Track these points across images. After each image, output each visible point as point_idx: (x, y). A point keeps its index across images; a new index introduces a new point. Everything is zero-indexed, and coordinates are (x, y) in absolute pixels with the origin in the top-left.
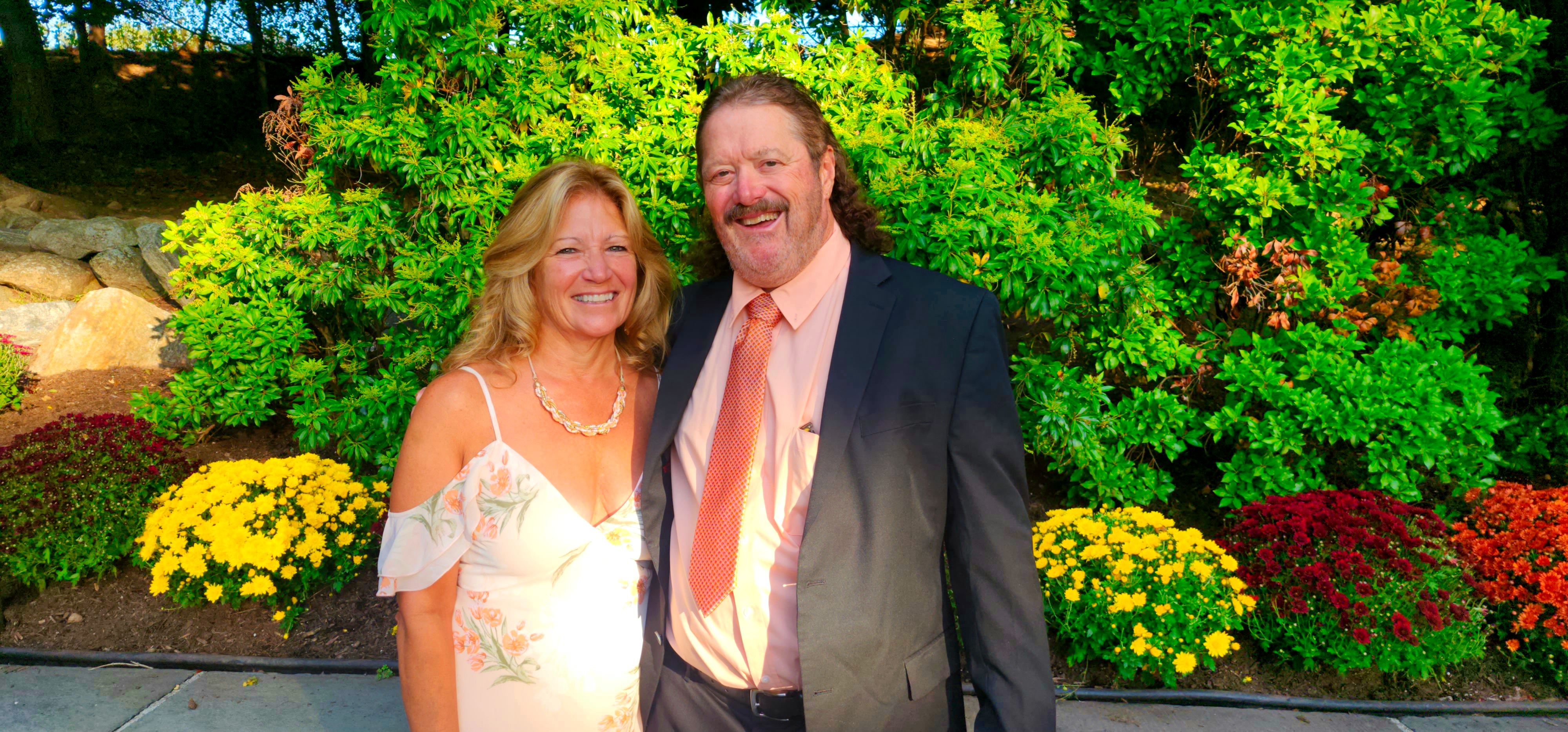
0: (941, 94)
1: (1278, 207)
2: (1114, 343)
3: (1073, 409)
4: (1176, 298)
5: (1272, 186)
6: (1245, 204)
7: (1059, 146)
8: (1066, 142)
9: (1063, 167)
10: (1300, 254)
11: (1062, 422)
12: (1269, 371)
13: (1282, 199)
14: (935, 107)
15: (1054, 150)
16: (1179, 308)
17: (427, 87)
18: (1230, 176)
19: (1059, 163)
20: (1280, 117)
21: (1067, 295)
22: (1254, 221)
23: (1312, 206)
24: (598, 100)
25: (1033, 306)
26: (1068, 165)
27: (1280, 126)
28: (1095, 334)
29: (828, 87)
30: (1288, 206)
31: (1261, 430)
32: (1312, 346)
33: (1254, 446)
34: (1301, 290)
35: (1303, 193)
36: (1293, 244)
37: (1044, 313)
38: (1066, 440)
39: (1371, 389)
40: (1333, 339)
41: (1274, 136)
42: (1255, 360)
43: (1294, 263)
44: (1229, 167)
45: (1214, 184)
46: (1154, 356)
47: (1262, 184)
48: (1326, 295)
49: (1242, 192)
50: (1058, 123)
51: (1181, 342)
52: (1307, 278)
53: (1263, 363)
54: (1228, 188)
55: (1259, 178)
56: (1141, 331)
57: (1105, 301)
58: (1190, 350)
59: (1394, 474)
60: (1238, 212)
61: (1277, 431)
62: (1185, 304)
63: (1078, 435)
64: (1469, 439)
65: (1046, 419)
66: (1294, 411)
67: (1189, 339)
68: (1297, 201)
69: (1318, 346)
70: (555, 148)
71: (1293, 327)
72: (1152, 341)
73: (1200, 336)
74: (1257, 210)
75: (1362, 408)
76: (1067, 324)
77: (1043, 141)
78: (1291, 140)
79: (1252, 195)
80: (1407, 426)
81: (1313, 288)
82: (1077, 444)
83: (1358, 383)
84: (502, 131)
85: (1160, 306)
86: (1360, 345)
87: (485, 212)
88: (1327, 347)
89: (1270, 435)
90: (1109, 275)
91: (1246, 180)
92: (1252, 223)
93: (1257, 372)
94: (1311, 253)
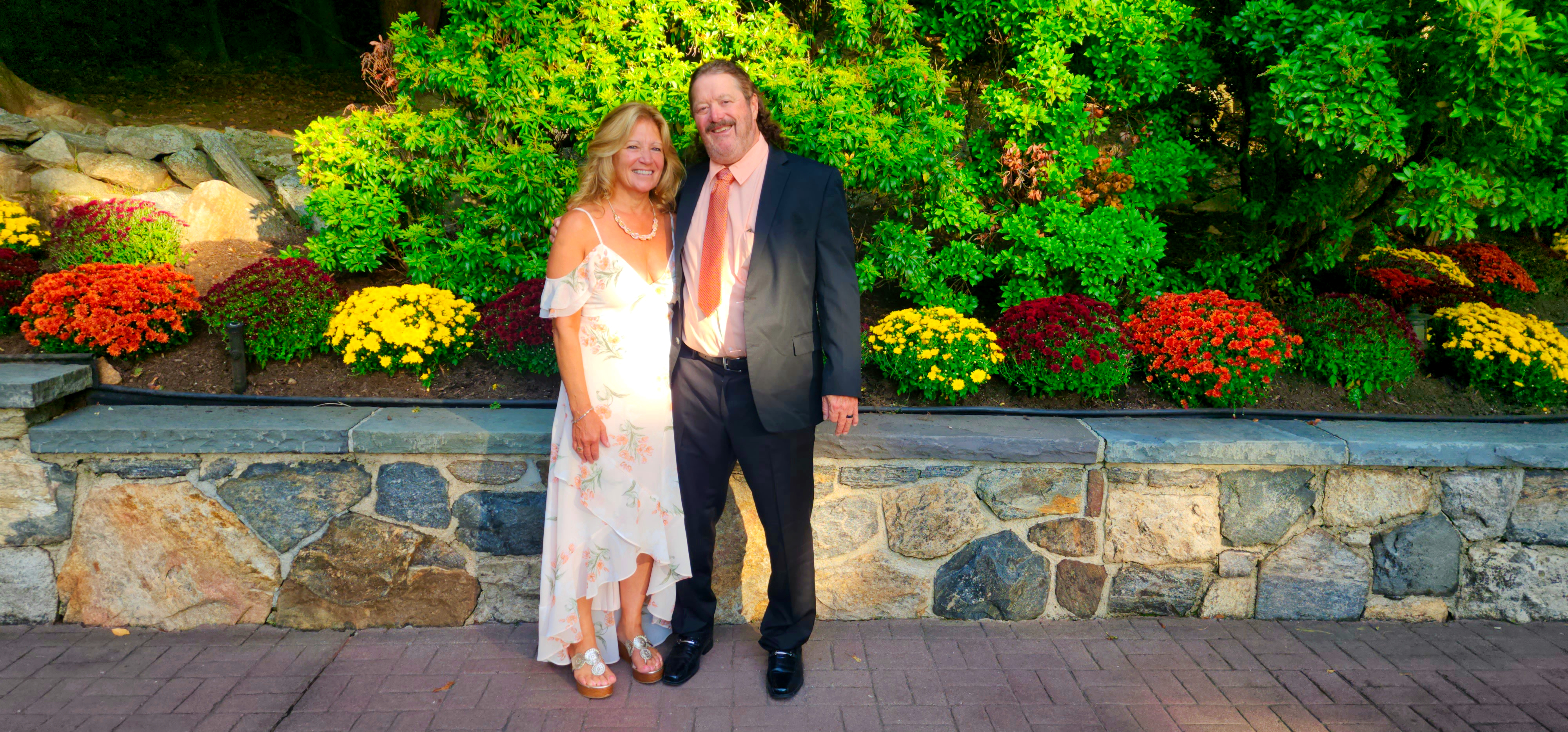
0: (828, 49)
1: (1035, 123)
2: (939, 212)
3: (908, 251)
4: (980, 183)
5: (1032, 111)
6: (1014, 122)
7: (902, 85)
8: (905, 82)
9: (904, 98)
10: (1049, 153)
11: (900, 259)
12: (1029, 227)
13: (1037, 118)
14: (825, 58)
15: (898, 87)
16: (982, 190)
17: (488, 40)
18: (1007, 104)
19: (902, 95)
20: (1036, 67)
21: (901, 179)
22: (1021, 133)
23: (1054, 123)
24: (602, 50)
25: (881, 185)
26: (908, 97)
27: (1036, 72)
28: (927, 206)
29: (756, 43)
30: (1040, 123)
31: (1022, 262)
32: (1053, 210)
33: (1018, 272)
34: (1046, 176)
35: (1050, 115)
36: (1045, 147)
37: (888, 190)
38: (904, 270)
39: (1086, 236)
40: (1067, 206)
41: (1033, 78)
42: (1022, 220)
43: (1045, 159)
44: (1007, 99)
45: (999, 109)
46: (963, 219)
47: (1026, 109)
48: (1061, 178)
49: (1014, 114)
50: (903, 69)
51: (980, 211)
52: (1051, 168)
53: (1025, 222)
54: (1006, 111)
55: (1024, 105)
56: (955, 204)
57: (927, 184)
58: (988, 216)
59: (1097, 287)
60: (1012, 127)
61: (1030, 263)
62: (985, 187)
63: (910, 266)
64: (1141, 266)
65: (891, 257)
66: (1041, 250)
67: (989, 209)
68: (1046, 120)
69: (1057, 210)
70: (576, 83)
71: (1043, 199)
72: (963, 211)
73: (995, 208)
74: (1023, 126)
75: (1078, 247)
76: (906, 199)
77: (892, 81)
78: (1042, 82)
79: (1019, 117)
80: (1103, 257)
81: (1054, 173)
82: (910, 273)
83: (1078, 232)
84: (539, 70)
85: (970, 189)
86: (1082, 210)
87: (533, 126)
88: (1063, 211)
89: (1026, 265)
90: (929, 167)
91: (1017, 107)
92: (1020, 134)
93: (1021, 228)
94: (1055, 153)
